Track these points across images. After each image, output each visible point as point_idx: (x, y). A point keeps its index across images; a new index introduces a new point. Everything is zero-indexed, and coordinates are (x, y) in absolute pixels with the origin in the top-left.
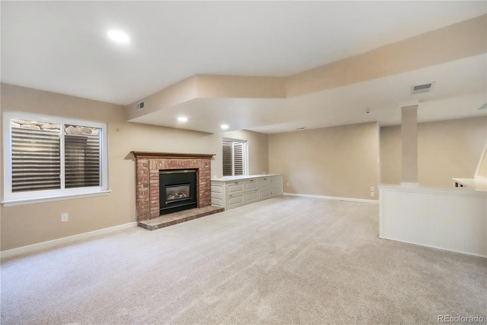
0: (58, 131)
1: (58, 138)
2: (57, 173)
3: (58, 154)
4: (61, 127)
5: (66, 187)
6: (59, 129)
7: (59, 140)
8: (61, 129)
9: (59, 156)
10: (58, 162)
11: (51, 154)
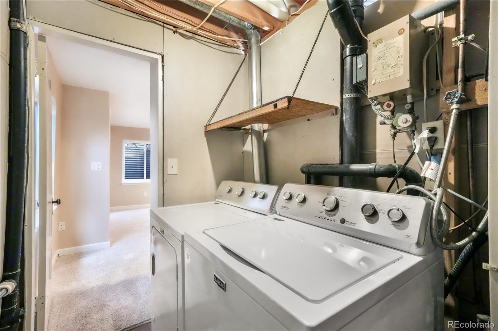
0: (144, 147)
1: (143, 151)
2: (143, 171)
3: (143, 158)
4: (145, 145)
5: (146, 178)
6: (144, 146)
7: (144, 152)
8: (145, 146)
9: (144, 161)
10: (143, 164)
11: (138, 160)
